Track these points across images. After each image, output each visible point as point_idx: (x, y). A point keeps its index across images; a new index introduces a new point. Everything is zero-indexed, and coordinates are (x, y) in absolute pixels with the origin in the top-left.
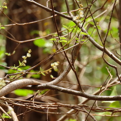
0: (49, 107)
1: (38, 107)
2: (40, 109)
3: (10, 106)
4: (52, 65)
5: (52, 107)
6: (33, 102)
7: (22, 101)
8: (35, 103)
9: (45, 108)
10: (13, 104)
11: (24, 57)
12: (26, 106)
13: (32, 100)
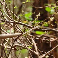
0: (51, 40)
1: (46, 40)
2: (47, 41)
3: (33, 39)
4: (50, 19)
5: (53, 40)
6: (44, 37)
7: (39, 37)
8: (45, 38)
9: (50, 41)
10: (34, 38)
11: (37, 16)
12: (40, 39)
13: (43, 37)
